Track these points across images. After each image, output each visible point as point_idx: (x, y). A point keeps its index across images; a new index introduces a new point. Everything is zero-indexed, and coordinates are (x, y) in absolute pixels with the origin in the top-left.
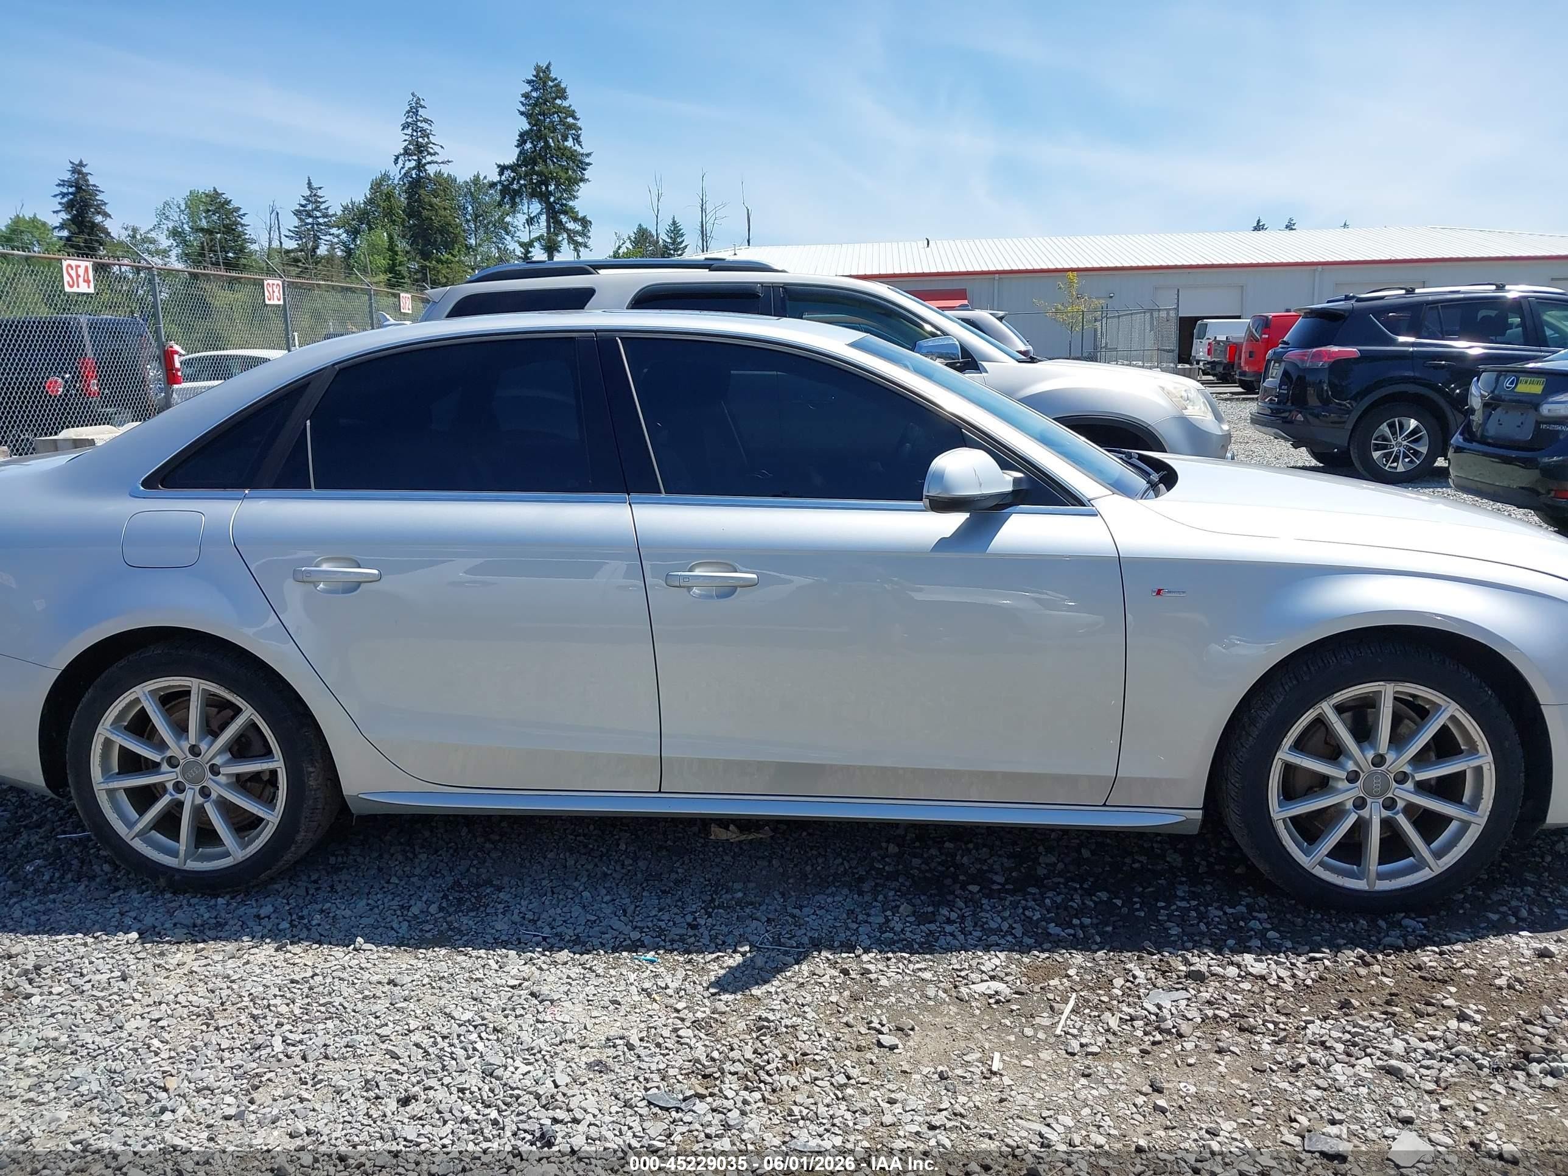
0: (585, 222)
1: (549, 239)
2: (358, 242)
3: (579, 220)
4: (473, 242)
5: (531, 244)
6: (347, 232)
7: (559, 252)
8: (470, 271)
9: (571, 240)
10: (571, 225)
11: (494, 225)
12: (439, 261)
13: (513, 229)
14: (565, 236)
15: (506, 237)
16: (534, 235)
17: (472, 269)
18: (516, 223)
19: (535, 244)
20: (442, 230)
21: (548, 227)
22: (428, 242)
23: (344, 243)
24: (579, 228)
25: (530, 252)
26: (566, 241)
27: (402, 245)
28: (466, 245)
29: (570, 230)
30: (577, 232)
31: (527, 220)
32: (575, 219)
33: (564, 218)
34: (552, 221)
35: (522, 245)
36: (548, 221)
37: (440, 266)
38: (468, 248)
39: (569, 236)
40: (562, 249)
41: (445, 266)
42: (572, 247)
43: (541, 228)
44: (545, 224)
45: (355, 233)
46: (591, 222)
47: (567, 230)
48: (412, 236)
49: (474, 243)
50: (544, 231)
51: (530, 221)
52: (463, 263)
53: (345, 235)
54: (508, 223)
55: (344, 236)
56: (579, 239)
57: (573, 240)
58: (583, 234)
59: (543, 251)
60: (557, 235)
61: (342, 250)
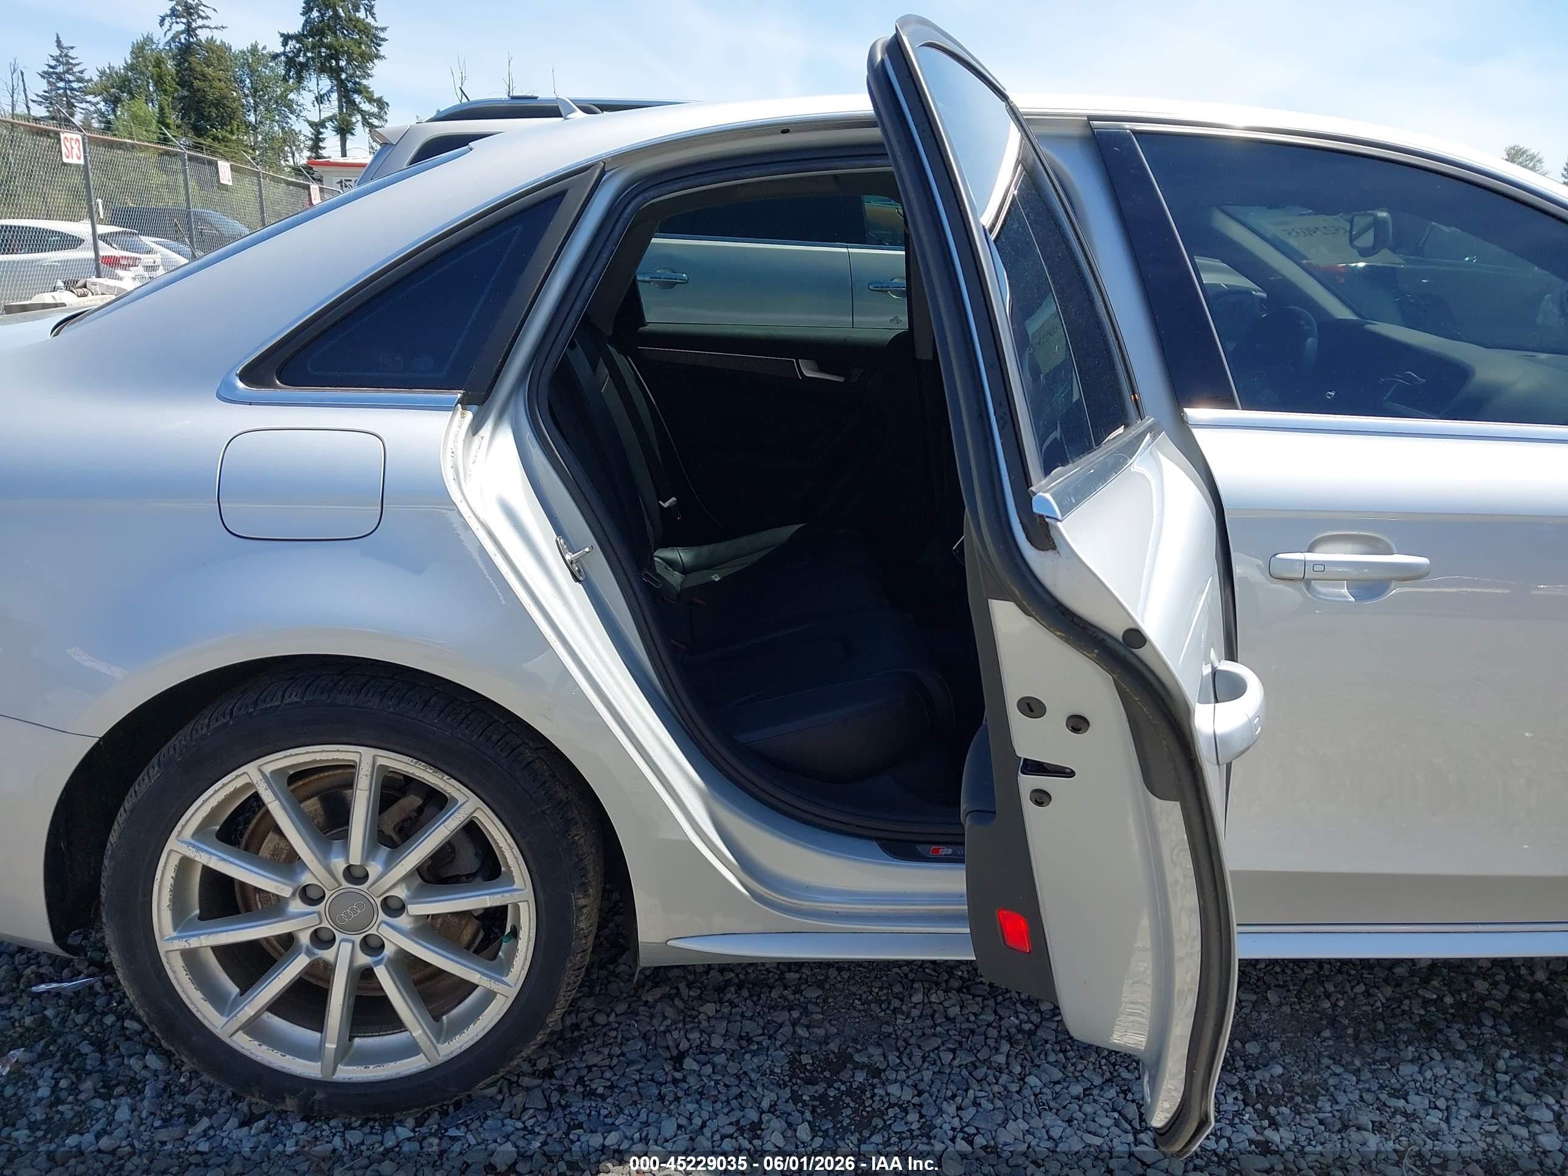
0: (381, 104)
1: (343, 120)
2: (119, 113)
3: (375, 101)
4: (252, 118)
5: (323, 124)
6: (105, 101)
7: (353, 134)
8: (250, 151)
9: (366, 123)
10: (366, 106)
11: (277, 102)
12: (215, 138)
13: (298, 108)
14: (359, 117)
15: (290, 116)
16: (324, 115)
17: (254, 150)
18: (301, 101)
19: (327, 124)
20: (218, 104)
21: (340, 107)
22: (201, 116)
23: (102, 114)
24: (375, 110)
25: (321, 133)
26: (360, 123)
27: (173, 118)
28: (245, 122)
29: (365, 111)
30: (373, 115)
31: (316, 98)
32: (371, 100)
33: (357, 98)
34: (344, 100)
35: (312, 124)
36: (340, 100)
37: (216, 145)
38: (248, 125)
39: (363, 118)
40: (356, 132)
41: (223, 144)
42: (367, 130)
43: (331, 107)
44: (337, 103)
45: (114, 101)
46: (387, 104)
47: (360, 111)
48: (183, 108)
49: (254, 120)
50: (336, 111)
51: (320, 99)
52: (242, 141)
53: (103, 103)
54: (291, 101)
55: (102, 106)
56: (375, 122)
57: (368, 123)
58: (379, 117)
59: (334, 133)
60: (350, 116)
61: (100, 122)
